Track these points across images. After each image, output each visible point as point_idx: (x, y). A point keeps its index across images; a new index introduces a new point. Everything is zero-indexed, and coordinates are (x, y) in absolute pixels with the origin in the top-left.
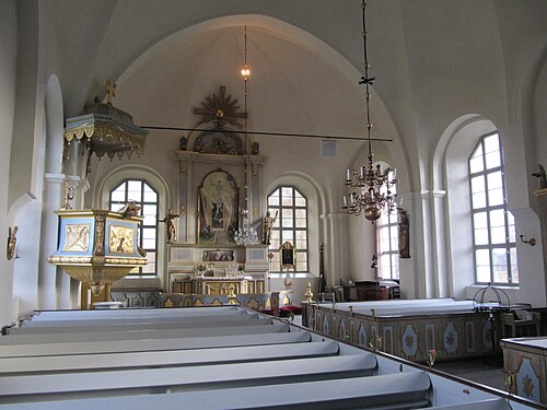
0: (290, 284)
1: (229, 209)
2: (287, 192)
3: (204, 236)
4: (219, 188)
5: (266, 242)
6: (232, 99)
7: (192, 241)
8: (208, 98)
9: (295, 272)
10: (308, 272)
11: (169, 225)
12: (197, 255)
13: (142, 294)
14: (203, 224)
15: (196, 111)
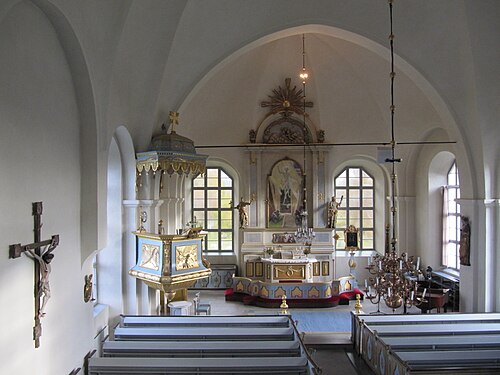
0: (354, 266)
1: (297, 195)
2: (354, 173)
3: (273, 219)
4: (287, 175)
5: (330, 226)
6: (297, 90)
7: (262, 226)
8: (274, 91)
9: (362, 249)
10: (374, 249)
11: (241, 212)
12: (266, 238)
13: (220, 272)
14: (272, 209)
15: (264, 104)
